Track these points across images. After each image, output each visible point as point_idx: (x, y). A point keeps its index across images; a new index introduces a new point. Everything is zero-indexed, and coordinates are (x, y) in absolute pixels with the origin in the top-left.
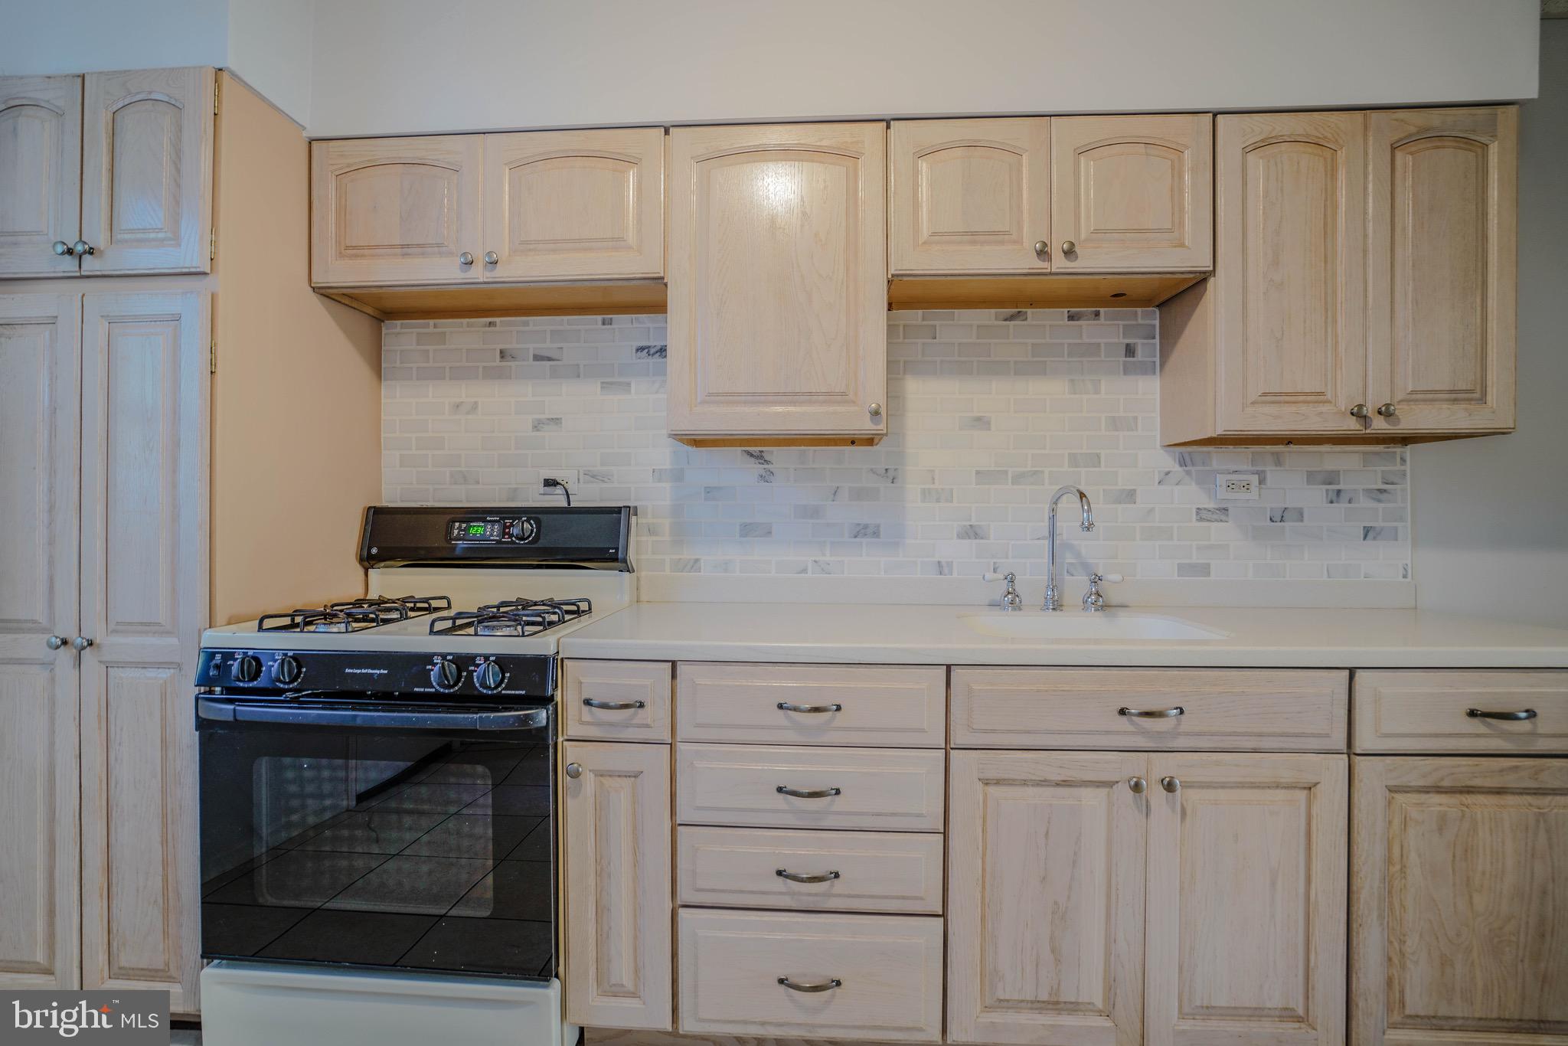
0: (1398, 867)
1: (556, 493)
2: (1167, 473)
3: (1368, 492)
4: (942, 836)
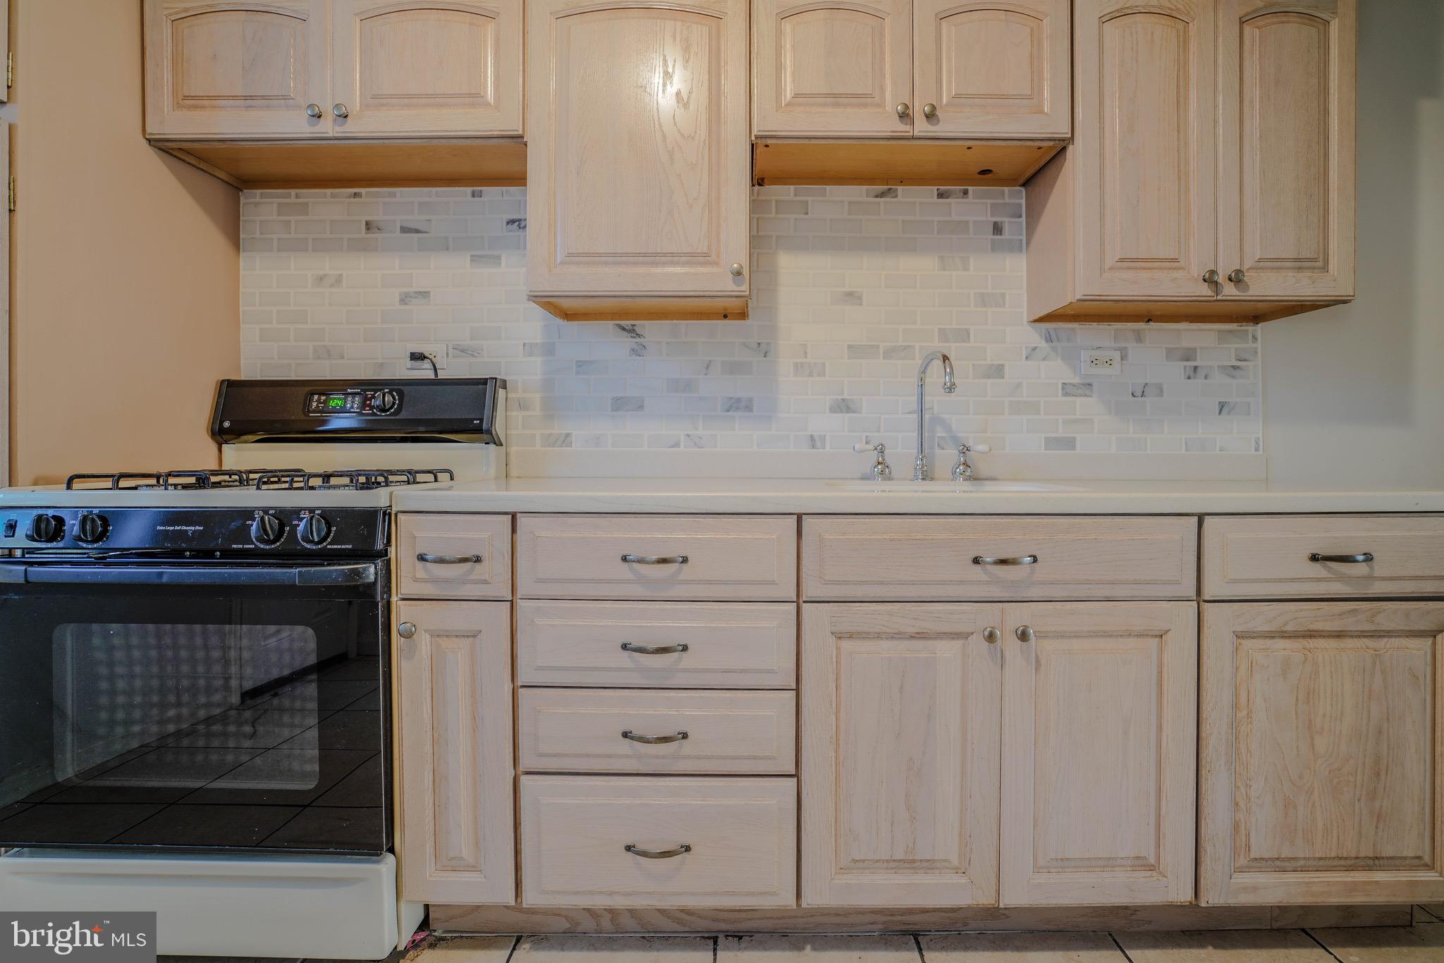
0: (1245, 712)
1: (423, 367)
2: (1034, 349)
3: (1223, 368)
4: (794, 692)
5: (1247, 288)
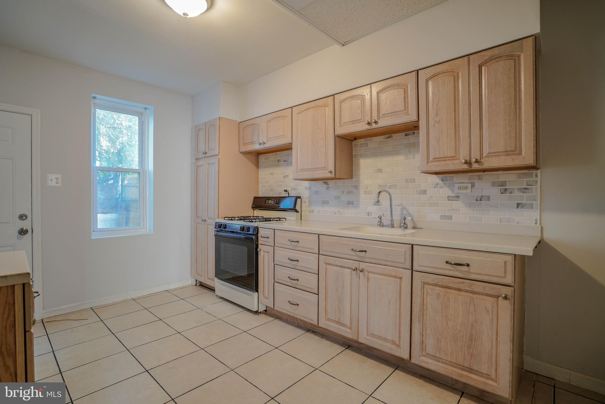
1: (286, 193)
2: (437, 184)
3: (520, 190)
4: (318, 275)
5: (483, 164)
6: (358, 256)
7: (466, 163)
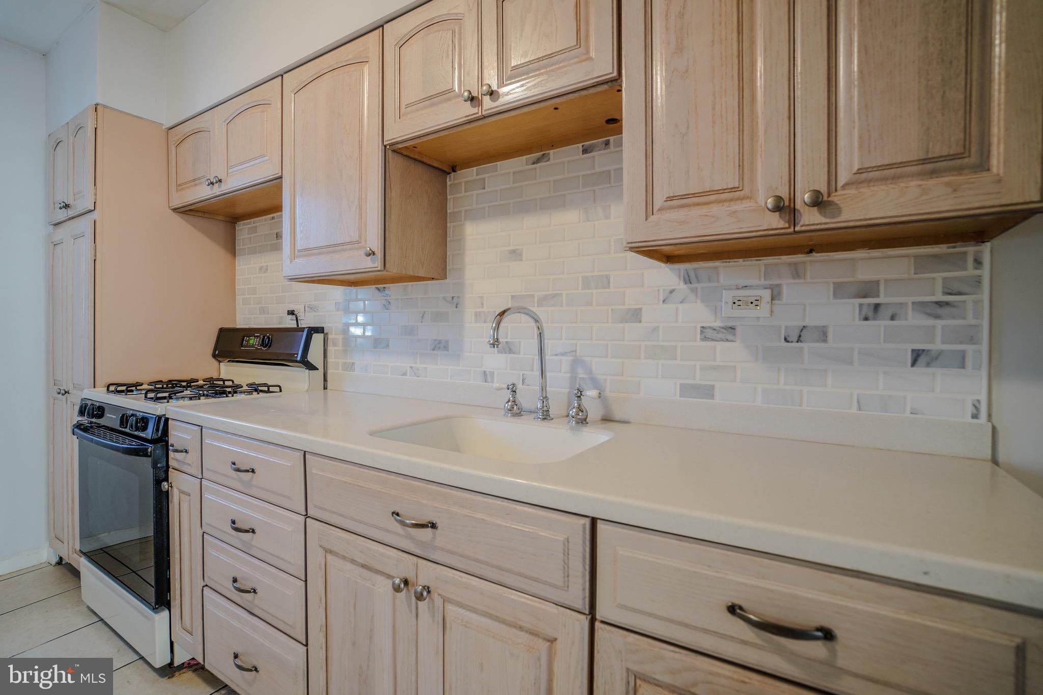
1: (291, 319)
2: (672, 291)
3: (920, 307)
4: (303, 583)
6: (412, 539)
7: (779, 208)
